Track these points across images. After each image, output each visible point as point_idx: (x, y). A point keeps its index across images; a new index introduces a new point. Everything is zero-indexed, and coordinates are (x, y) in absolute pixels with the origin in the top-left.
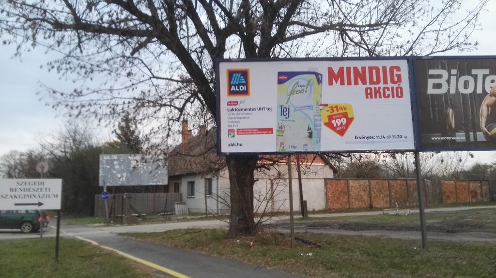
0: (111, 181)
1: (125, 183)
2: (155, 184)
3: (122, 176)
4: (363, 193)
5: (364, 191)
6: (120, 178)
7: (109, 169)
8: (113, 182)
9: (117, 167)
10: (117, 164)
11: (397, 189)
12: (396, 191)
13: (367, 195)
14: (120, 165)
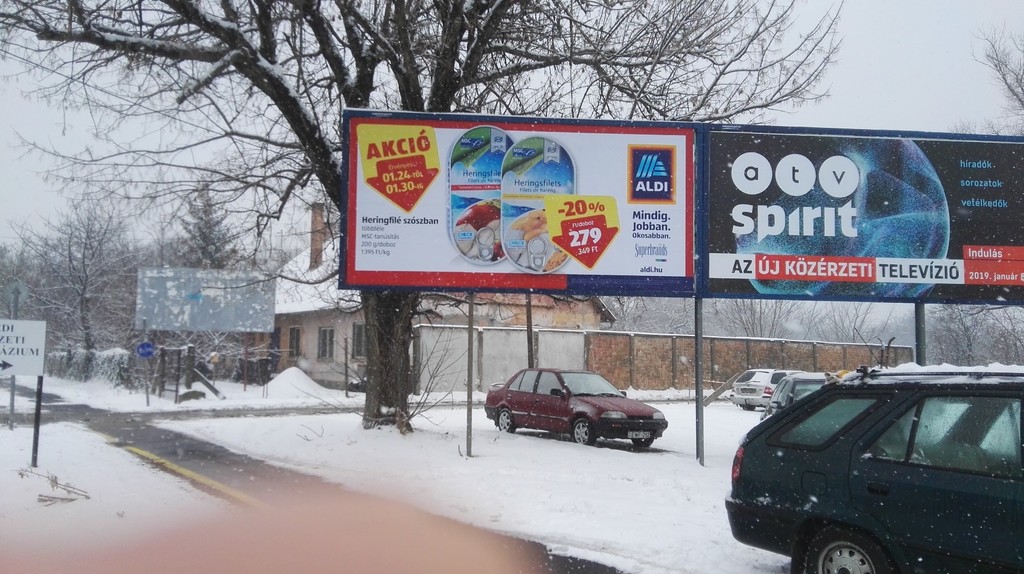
0: (160, 320)
1: (188, 325)
2: (248, 330)
3: (182, 312)
4: (660, 362)
5: (663, 358)
6: (177, 316)
7: (157, 297)
8: (163, 321)
9: (172, 293)
10: (173, 286)
11: (727, 358)
12: (726, 361)
13: (666, 368)
14: (178, 288)
